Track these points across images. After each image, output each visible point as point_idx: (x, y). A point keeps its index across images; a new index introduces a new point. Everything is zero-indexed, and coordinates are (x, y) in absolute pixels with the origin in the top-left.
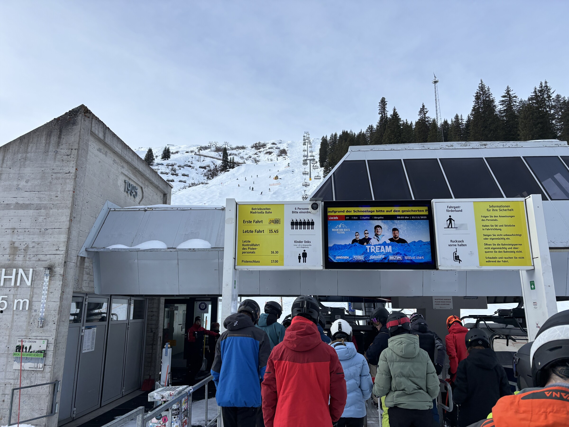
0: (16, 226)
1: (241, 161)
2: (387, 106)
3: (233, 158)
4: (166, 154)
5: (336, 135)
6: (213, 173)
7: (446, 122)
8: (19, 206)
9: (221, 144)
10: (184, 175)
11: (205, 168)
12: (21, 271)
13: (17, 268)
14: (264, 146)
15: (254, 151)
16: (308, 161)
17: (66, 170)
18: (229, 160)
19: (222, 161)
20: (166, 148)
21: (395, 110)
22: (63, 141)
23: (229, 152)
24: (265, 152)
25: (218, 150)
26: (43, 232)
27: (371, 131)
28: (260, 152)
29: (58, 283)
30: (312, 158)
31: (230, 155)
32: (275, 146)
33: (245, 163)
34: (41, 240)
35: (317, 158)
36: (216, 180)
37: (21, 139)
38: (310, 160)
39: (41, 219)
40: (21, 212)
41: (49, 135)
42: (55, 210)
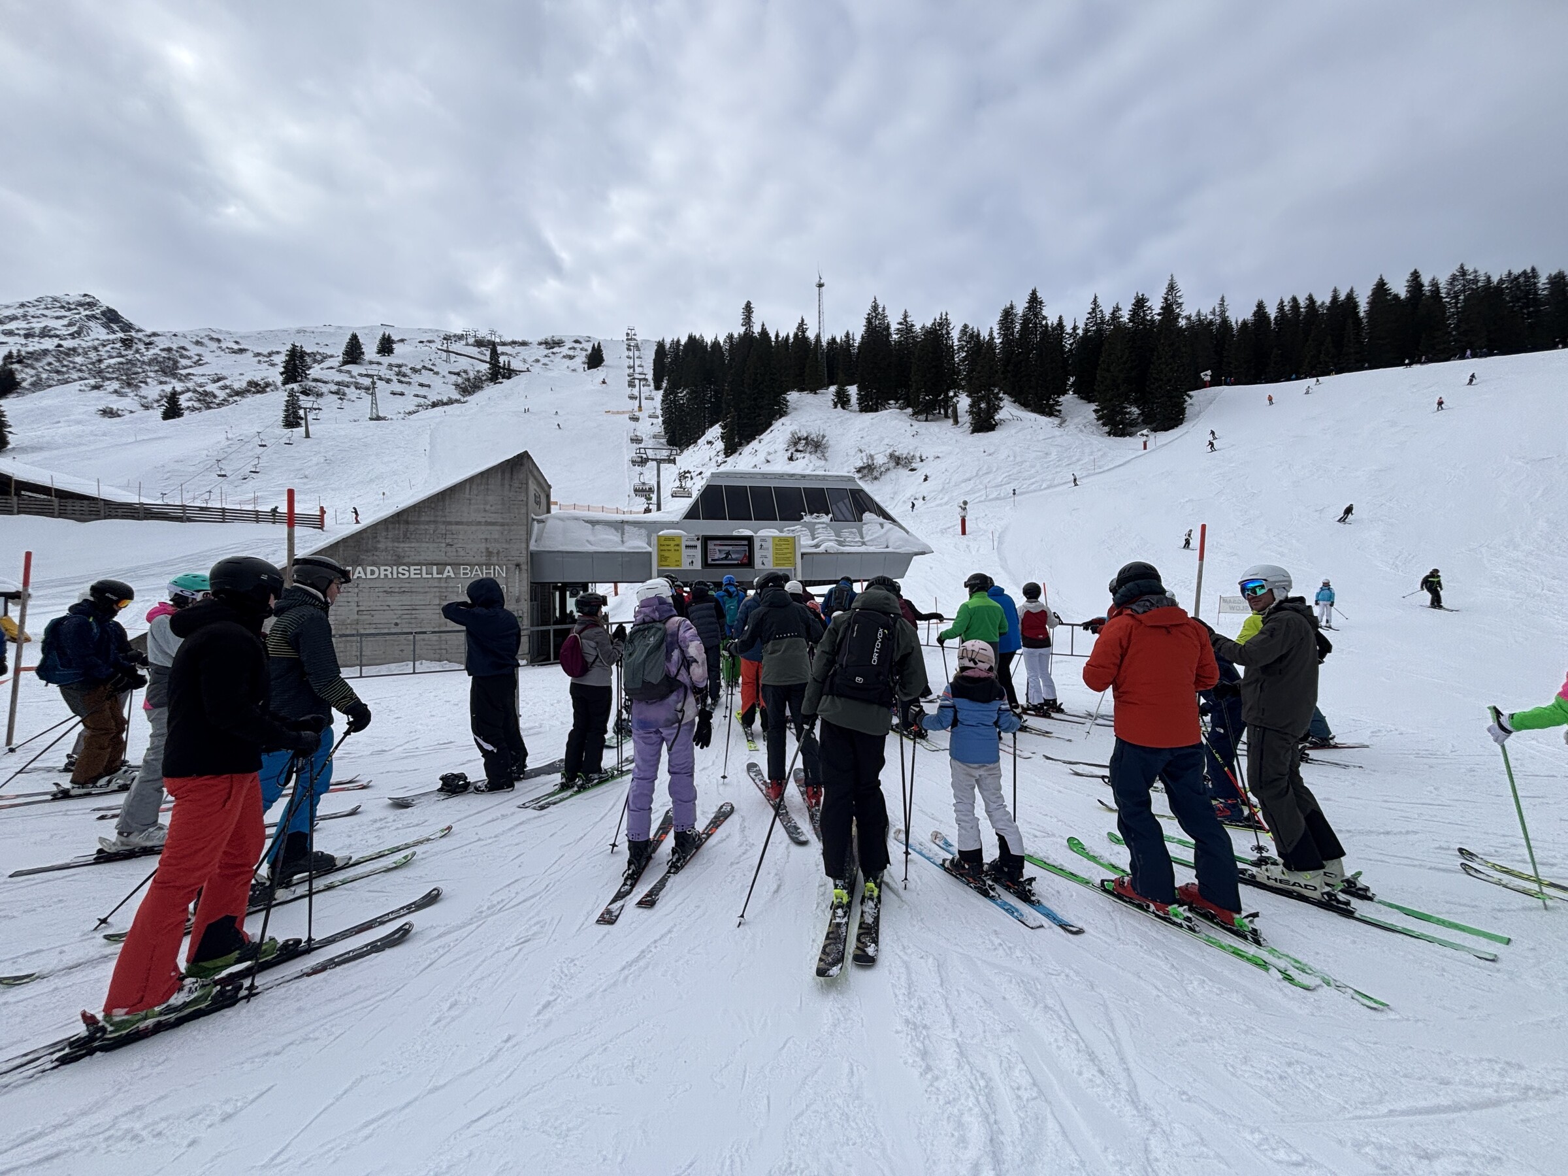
0: (488, 537)
1: (522, 367)
2: (753, 315)
3: (509, 362)
4: (386, 346)
5: (678, 341)
6: (473, 384)
7: (834, 339)
8: (487, 523)
9: (483, 333)
10: (421, 385)
11: (458, 374)
12: (497, 567)
13: (494, 565)
14: (559, 343)
15: (543, 350)
16: (637, 382)
17: (520, 498)
18: (501, 365)
19: (488, 366)
20: (384, 335)
21: (763, 325)
22: (515, 477)
23: (500, 349)
24: (562, 355)
25: (479, 343)
26: (509, 541)
27: (731, 342)
28: (553, 353)
29: (525, 575)
30: (643, 376)
31: (503, 354)
32: (581, 346)
33: (528, 370)
34: (508, 546)
35: (650, 377)
36: (479, 397)
37: (482, 474)
38: (640, 380)
39: (506, 532)
40: (490, 528)
41: (503, 473)
42: (515, 527)
